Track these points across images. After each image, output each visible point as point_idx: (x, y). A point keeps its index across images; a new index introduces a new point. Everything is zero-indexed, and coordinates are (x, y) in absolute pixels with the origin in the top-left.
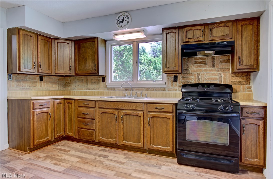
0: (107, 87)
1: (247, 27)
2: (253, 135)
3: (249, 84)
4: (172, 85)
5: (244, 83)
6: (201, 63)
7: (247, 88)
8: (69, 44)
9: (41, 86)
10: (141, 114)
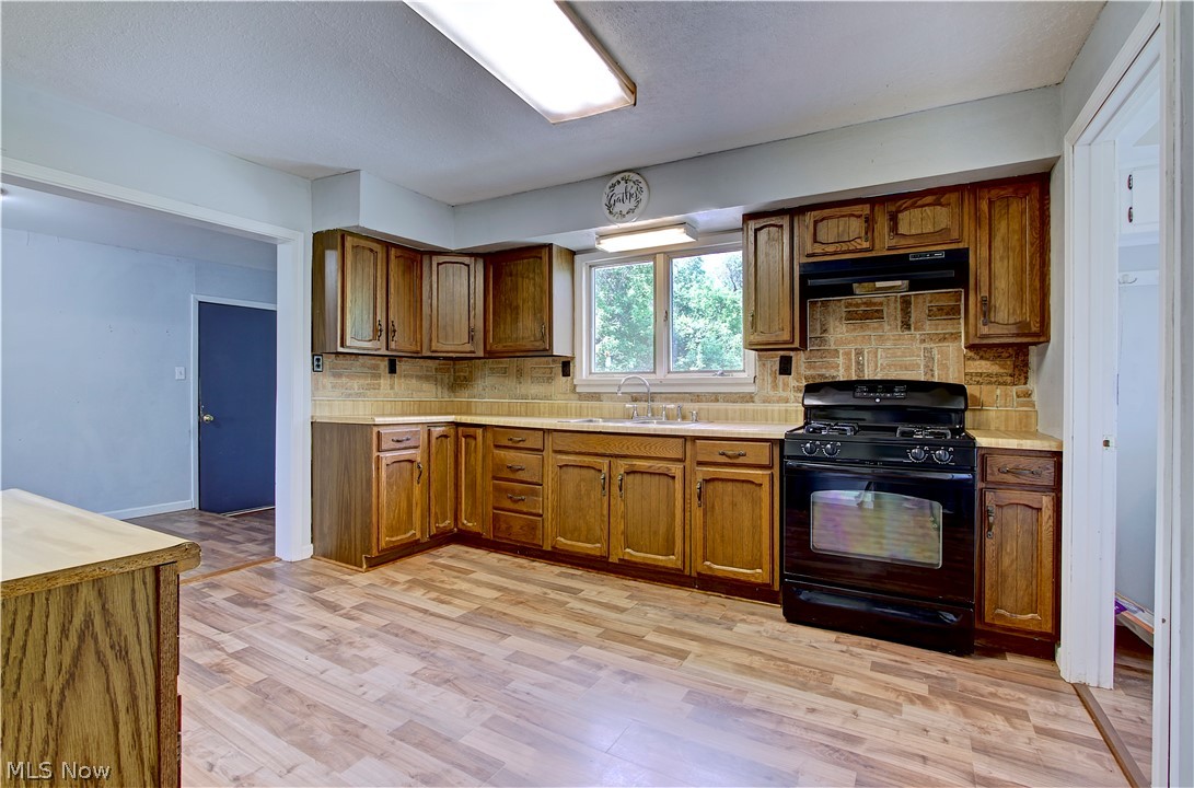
0: (578, 390)
1: (1008, 205)
2: (1020, 541)
3: (1023, 381)
4: (775, 387)
5: (1009, 378)
6: (866, 316)
7: (1018, 397)
8: (468, 266)
9: (392, 388)
10: (676, 469)
